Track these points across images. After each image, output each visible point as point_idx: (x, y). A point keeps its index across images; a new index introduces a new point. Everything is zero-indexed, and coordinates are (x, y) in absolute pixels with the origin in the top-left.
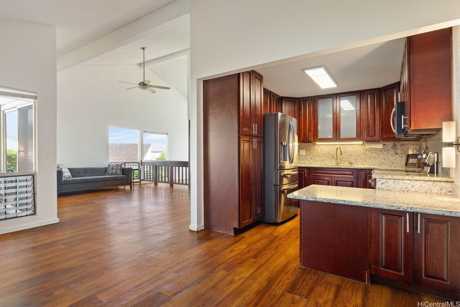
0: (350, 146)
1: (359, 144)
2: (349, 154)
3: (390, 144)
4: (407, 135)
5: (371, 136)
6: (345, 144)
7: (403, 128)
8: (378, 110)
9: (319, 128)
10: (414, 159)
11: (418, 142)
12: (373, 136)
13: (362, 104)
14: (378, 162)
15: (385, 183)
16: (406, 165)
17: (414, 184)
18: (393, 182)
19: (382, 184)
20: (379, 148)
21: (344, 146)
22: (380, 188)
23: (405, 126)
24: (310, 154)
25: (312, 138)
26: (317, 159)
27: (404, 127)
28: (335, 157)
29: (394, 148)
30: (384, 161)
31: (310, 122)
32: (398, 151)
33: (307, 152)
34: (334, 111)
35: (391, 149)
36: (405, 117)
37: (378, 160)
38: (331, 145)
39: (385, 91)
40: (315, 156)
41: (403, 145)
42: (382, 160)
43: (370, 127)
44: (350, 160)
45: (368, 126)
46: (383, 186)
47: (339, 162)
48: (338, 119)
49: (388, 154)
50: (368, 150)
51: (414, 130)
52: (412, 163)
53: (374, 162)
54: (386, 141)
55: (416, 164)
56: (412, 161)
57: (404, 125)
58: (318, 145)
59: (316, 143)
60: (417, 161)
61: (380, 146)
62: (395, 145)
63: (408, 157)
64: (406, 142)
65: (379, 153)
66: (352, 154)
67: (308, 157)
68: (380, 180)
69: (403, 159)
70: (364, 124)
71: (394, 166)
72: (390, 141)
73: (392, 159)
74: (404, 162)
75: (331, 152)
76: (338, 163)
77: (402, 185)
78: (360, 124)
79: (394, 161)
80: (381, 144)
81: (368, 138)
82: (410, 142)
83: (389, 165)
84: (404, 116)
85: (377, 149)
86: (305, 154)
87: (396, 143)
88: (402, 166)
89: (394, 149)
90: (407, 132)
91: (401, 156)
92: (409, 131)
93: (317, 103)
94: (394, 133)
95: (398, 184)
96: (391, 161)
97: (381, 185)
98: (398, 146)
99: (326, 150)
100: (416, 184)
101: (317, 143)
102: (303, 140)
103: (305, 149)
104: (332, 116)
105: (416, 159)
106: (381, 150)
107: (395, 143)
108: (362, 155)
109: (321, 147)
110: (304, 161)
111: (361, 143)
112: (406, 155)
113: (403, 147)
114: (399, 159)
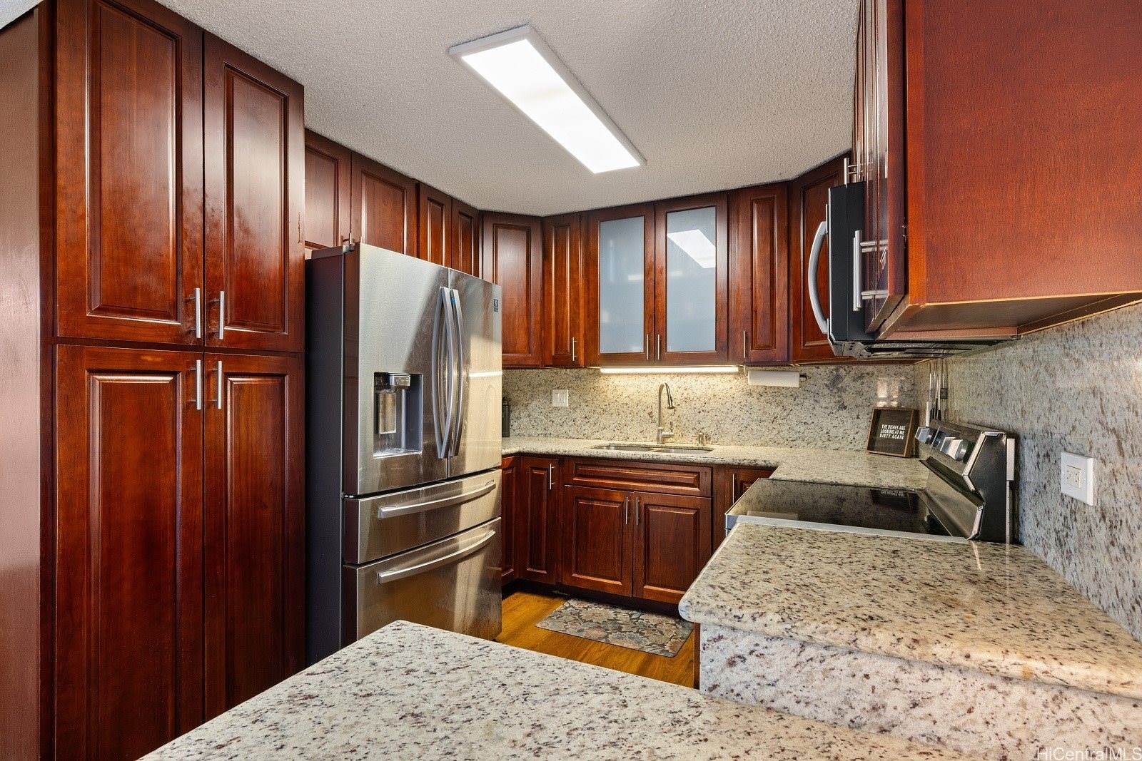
0: (702, 379)
1: (729, 374)
2: (698, 406)
3: (822, 373)
4: (875, 346)
5: (760, 348)
6: (687, 374)
7: (857, 305)
8: (785, 256)
9: (605, 317)
10: (895, 427)
11: (908, 368)
12: (768, 347)
13: (734, 235)
14: (785, 434)
15: (751, 660)
16: (871, 446)
17: (924, 688)
18: (793, 659)
19: (731, 663)
20: (787, 388)
21: (683, 379)
22: (721, 690)
23: (868, 295)
24: (583, 404)
25: (582, 351)
26: (603, 421)
27: (863, 302)
28: (656, 414)
29: (833, 386)
30: (802, 429)
31: (575, 300)
32: (848, 398)
33: (575, 398)
34: (648, 261)
35: (826, 391)
36: (870, 245)
37: (785, 428)
38: (646, 375)
39: (806, 189)
40: (598, 410)
41: (861, 377)
42: (797, 429)
43: (759, 317)
44: (702, 425)
45: (753, 311)
46: (736, 677)
47: (668, 433)
48: (661, 288)
49: (817, 406)
50: (754, 394)
51: (914, 319)
52: (888, 440)
53: (775, 432)
54: (810, 365)
55: (901, 443)
56: (891, 432)
57: (863, 288)
58: (606, 374)
59: (599, 369)
60: (906, 433)
61: (790, 381)
62: (838, 378)
63: (879, 417)
64: (870, 368)
65: (788, 402)
66: (707, 408)
67: (578, 415)
68: (720, 638)
69: (863, 426)
70: (741, 305)
71: (833, 447)
72: (822, 364)
73: (827, 424)
74: (864, 435)
75: (644, 400)
76: (665, 437)
77: (846, 684)
78: (728, 304)
79: (833, 432)
80: (794, 374)
81: (751, 352)
82: (882, 367)
83: (820, 443)
84: (863, 239)
85: (783, 391)
86: (568, 405)
87: (842, 370)
88: (859, 447)
89: (835, 391)
90: (878, 332)
91: (855, 415)
92: (889, 323)
93: (596, 236)
94: (824, 337)
95: (824, 672)
96: (825, 431)
97: (728, 670)
98: (847, 381)
99: (631, 390)
100: (933, 687)
101: (604, 370)
102: (554, 358)
103: (569, 388)
104: (640, 277)
105: (903, 428)
106: (794, 395)
107: (837, 370)
108: (736, 411)
109: (616, 380)
110: (565, 428)
111: (734, 369)
112: (871, 410)
113: (863, 383)
114: (848, 425)
